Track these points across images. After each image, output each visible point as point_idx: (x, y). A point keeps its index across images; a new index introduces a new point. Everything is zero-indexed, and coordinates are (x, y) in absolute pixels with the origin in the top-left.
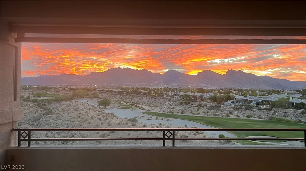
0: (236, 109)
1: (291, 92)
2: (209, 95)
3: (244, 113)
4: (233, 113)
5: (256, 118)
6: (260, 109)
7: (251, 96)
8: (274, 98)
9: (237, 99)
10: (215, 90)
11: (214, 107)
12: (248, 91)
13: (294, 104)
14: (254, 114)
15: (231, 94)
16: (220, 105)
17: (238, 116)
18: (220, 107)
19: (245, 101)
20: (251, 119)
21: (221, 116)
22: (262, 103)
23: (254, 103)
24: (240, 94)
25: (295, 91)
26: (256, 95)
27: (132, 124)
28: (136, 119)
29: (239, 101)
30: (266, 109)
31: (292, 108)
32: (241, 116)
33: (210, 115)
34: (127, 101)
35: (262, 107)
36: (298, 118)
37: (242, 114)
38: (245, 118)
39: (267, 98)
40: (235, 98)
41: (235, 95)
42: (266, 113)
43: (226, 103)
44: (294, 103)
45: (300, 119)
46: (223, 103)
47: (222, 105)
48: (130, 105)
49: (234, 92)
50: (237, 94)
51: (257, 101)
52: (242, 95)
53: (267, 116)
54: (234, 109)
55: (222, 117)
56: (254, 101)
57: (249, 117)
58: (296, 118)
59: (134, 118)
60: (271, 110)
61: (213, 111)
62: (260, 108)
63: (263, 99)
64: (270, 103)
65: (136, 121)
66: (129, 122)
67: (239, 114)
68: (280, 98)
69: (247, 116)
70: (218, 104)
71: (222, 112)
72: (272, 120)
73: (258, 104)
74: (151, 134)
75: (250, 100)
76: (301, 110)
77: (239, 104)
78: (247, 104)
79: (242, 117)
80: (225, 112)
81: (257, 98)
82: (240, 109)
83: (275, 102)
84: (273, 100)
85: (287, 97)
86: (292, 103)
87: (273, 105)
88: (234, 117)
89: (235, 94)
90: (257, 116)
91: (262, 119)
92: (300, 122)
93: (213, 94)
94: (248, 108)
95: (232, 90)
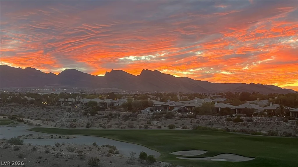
0: (156, 118)
1: (214, 95)
2: (122, 101)
3: (165, 123)
4: (151, 123)
5: (179, 128)
6: (182, 117)
7: (172, 102)
8: (197, 103)
9: (156, 105)
10: (128, 95)
11: (129, 116)
12: (168, 95)
13: (220, 110)
14: (176, 123)
15: (149, 100)
16: (135, 113)
17: (159, 127)
18: (136, 116)
19: (165, 108)
20: (173, 129)
21: (138, 129)
22: (185, 110)
23: (175, 109)
24: (159, 99)
25: (218, 94)
26: (176, 100)
27: (14, 147)
28: (21, 139)
29: (159, 108)
30: (190, 117)
31: (217, 114)
32: (162, 126)
33: (124, 128)
34: (5, 114)
35: (185, 114)
36: (224, 126)
37: (164, 124)
38: (167, 128)
39: (189, 103)
40: (154, 104)
41: (154, 101)
42: (190, 121)
43: (143, 111)
44: (219, 108)
45: (226, 126)
46: (140, 111)
47: (139, 113)
48: (10, 118)
49: (152, 97)
50: (156, 100)
51: (179, 108)
52: (161, 101)
53: (191, 126)
54: (153, 118)
55: (140, 129)
56: (175, 107)
57: (171, 127)
58: (222, 126)
59: (17, 137)
60: (195, 118)
61: (127, 121)
62: (183, 115)
63: (186, 105)
64: (193, 109)
65: (20, 143)
66: (9, 144)
67: (159, 125)
68: (204, 103)
69: (169, 127)
70: (134, 112)
71: (138, 122)
72: (197, 130)
73: (180, 111)
74: (46, 160)
75: (171, 107)
76: (226, 116)
77: (159, 111)
78: (168, 112)
79: (163, 128)
80: (142, 122)
81: (178, 103)
82: (160, 117)
83: (199, 107)
84: (197, 106)
85: (211, 101)
86: (217, 109)
87: (197, 111)
88: (154, 128)
89: (153, 99)
90: (180, 126)
91: (186, 128)
92: (228, 130)
93: (127, 100)
94: (169, 116)
95: (149, 94)
